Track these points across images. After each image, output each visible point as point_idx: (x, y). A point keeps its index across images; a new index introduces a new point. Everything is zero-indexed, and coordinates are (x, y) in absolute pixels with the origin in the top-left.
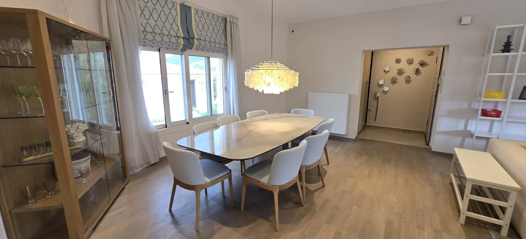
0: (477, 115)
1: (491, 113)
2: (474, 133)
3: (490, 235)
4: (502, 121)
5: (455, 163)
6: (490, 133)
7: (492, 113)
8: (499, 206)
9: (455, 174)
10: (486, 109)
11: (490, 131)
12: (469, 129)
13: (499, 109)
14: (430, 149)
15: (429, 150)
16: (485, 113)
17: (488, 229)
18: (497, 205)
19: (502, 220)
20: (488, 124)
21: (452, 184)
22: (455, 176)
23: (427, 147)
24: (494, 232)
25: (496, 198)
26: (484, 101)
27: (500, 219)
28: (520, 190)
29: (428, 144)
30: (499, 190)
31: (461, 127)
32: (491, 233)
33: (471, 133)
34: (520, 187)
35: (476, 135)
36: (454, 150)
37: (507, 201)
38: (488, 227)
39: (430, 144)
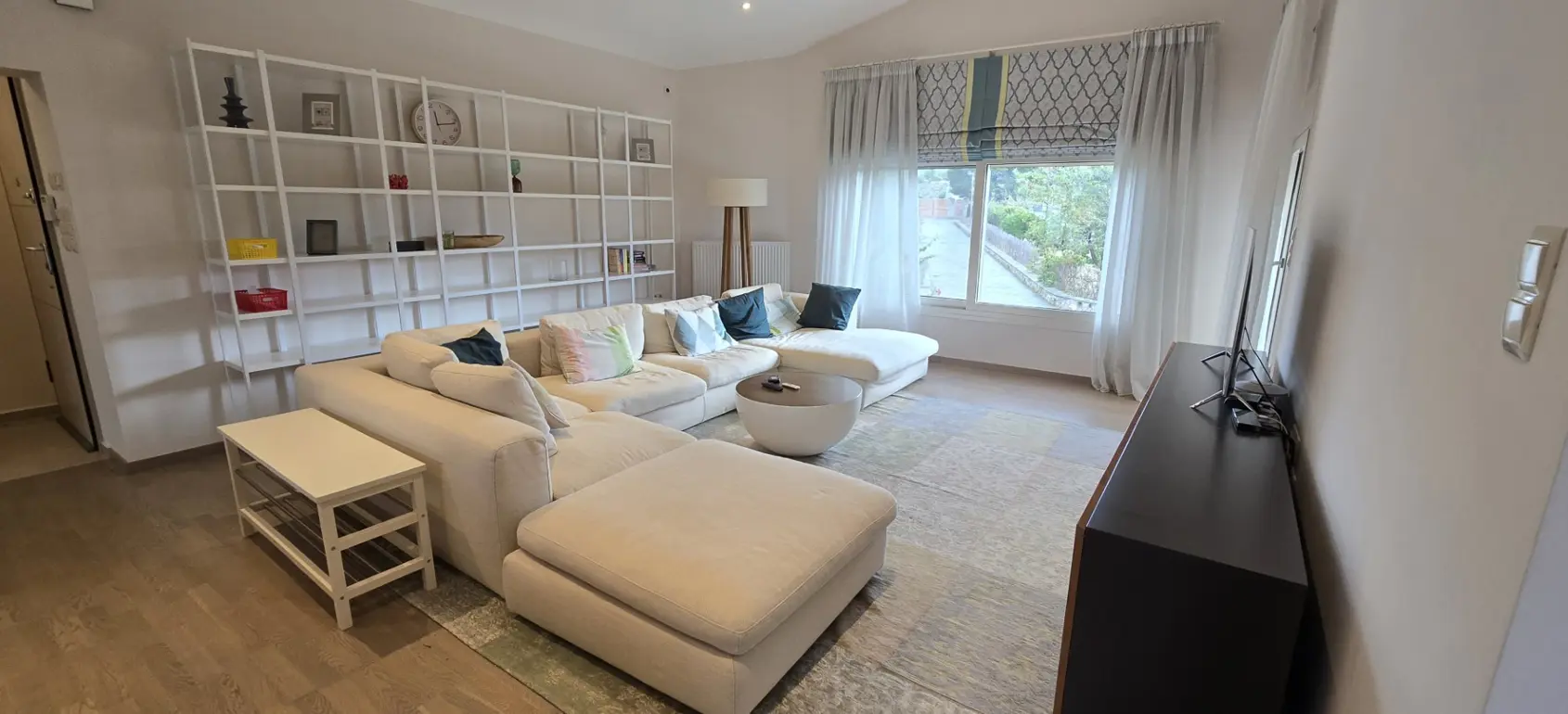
0: (230, 311)
1: (262, 298)
2: (240, 365)
3: (412, 606)
4: (295, 316)
5: (238, 472)
6: (275, 354)
7: (265, 300)
8: (398, 531)
9: (252, 504)
10: (246, 291)
11: (275, 349)
12: (218, 357)
13: (275, 284)
14: (115, 459)
15: (114, 463)
16: (248, 303)
17: (400, 597)
18: (392, 533)
19: (417, 556)
20: (262, 331)
21: (257, 537)
22: (256, 509)
23: (93, 457)
24: (412, 594)
25: (384, 516)
26: (234, 269)
27: (411, 559)
28: (424, 469)
29: (96, 447)
30: (384, 494)
31: (194, 358)
32: (411, 601)
33: (229, 368)
34: (422, 464)
35: (249, 369)
36: (220, 434)
37: (411, 510)
38: (397, 591)
39: (107, 444)
